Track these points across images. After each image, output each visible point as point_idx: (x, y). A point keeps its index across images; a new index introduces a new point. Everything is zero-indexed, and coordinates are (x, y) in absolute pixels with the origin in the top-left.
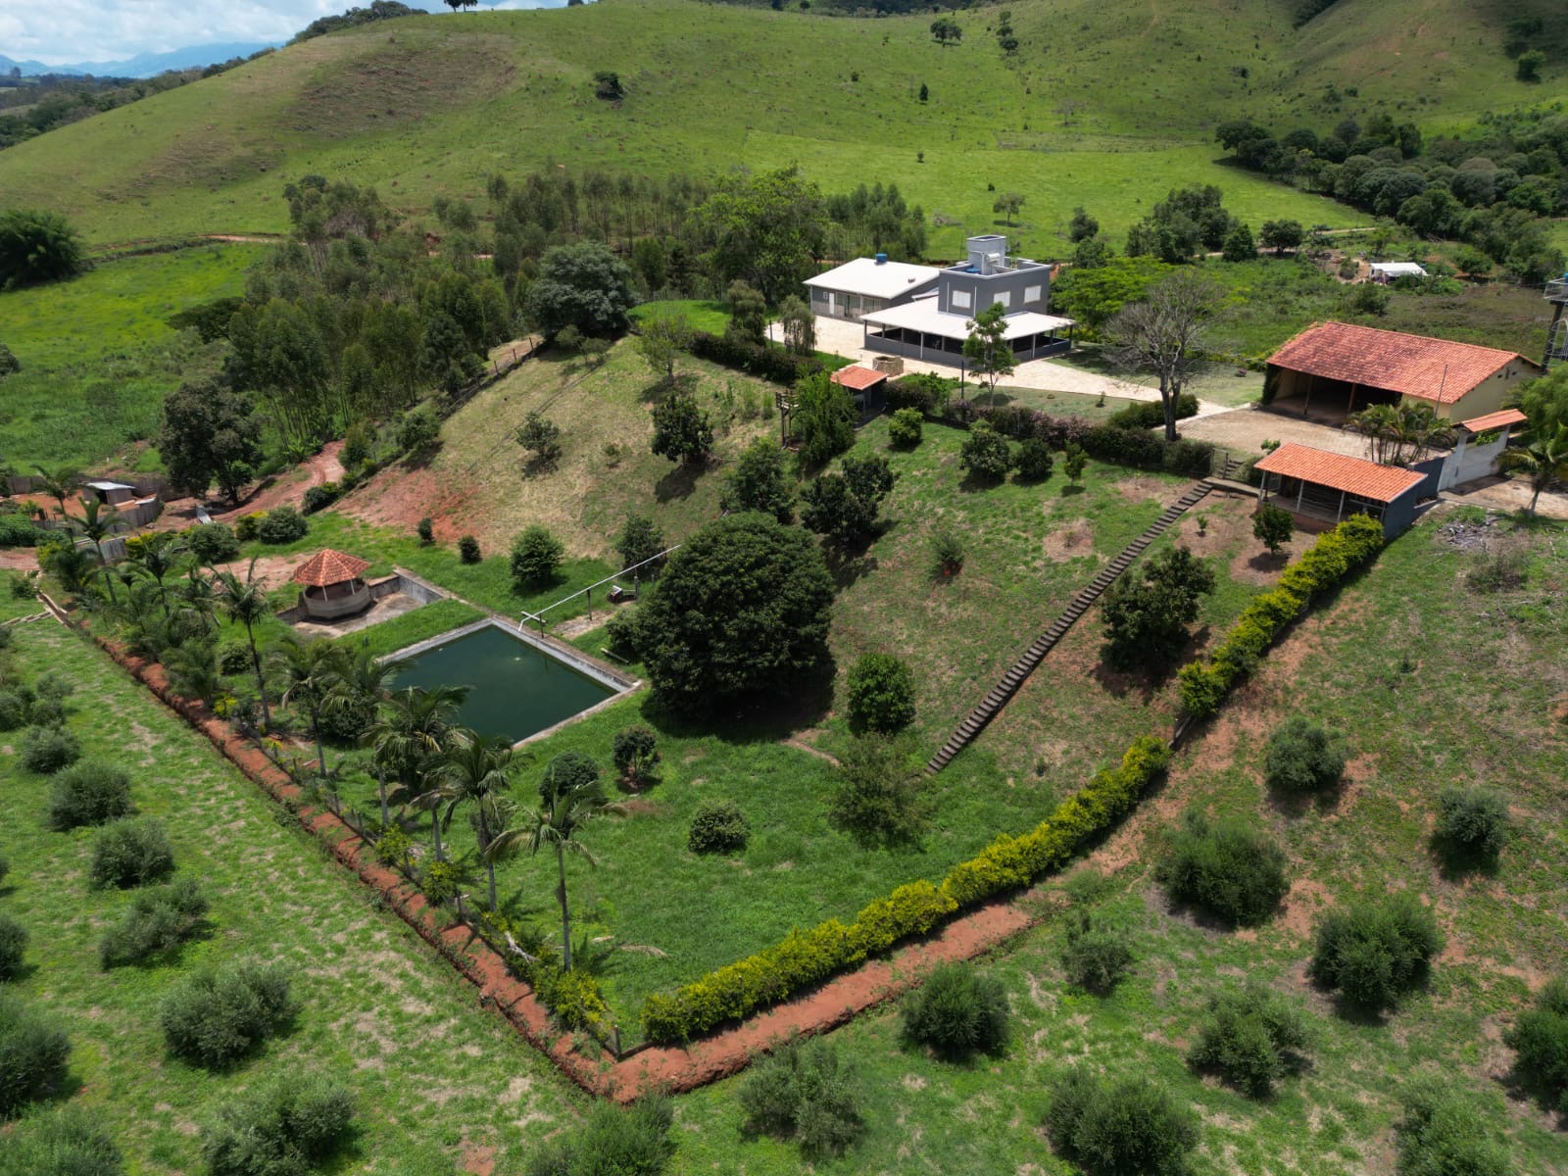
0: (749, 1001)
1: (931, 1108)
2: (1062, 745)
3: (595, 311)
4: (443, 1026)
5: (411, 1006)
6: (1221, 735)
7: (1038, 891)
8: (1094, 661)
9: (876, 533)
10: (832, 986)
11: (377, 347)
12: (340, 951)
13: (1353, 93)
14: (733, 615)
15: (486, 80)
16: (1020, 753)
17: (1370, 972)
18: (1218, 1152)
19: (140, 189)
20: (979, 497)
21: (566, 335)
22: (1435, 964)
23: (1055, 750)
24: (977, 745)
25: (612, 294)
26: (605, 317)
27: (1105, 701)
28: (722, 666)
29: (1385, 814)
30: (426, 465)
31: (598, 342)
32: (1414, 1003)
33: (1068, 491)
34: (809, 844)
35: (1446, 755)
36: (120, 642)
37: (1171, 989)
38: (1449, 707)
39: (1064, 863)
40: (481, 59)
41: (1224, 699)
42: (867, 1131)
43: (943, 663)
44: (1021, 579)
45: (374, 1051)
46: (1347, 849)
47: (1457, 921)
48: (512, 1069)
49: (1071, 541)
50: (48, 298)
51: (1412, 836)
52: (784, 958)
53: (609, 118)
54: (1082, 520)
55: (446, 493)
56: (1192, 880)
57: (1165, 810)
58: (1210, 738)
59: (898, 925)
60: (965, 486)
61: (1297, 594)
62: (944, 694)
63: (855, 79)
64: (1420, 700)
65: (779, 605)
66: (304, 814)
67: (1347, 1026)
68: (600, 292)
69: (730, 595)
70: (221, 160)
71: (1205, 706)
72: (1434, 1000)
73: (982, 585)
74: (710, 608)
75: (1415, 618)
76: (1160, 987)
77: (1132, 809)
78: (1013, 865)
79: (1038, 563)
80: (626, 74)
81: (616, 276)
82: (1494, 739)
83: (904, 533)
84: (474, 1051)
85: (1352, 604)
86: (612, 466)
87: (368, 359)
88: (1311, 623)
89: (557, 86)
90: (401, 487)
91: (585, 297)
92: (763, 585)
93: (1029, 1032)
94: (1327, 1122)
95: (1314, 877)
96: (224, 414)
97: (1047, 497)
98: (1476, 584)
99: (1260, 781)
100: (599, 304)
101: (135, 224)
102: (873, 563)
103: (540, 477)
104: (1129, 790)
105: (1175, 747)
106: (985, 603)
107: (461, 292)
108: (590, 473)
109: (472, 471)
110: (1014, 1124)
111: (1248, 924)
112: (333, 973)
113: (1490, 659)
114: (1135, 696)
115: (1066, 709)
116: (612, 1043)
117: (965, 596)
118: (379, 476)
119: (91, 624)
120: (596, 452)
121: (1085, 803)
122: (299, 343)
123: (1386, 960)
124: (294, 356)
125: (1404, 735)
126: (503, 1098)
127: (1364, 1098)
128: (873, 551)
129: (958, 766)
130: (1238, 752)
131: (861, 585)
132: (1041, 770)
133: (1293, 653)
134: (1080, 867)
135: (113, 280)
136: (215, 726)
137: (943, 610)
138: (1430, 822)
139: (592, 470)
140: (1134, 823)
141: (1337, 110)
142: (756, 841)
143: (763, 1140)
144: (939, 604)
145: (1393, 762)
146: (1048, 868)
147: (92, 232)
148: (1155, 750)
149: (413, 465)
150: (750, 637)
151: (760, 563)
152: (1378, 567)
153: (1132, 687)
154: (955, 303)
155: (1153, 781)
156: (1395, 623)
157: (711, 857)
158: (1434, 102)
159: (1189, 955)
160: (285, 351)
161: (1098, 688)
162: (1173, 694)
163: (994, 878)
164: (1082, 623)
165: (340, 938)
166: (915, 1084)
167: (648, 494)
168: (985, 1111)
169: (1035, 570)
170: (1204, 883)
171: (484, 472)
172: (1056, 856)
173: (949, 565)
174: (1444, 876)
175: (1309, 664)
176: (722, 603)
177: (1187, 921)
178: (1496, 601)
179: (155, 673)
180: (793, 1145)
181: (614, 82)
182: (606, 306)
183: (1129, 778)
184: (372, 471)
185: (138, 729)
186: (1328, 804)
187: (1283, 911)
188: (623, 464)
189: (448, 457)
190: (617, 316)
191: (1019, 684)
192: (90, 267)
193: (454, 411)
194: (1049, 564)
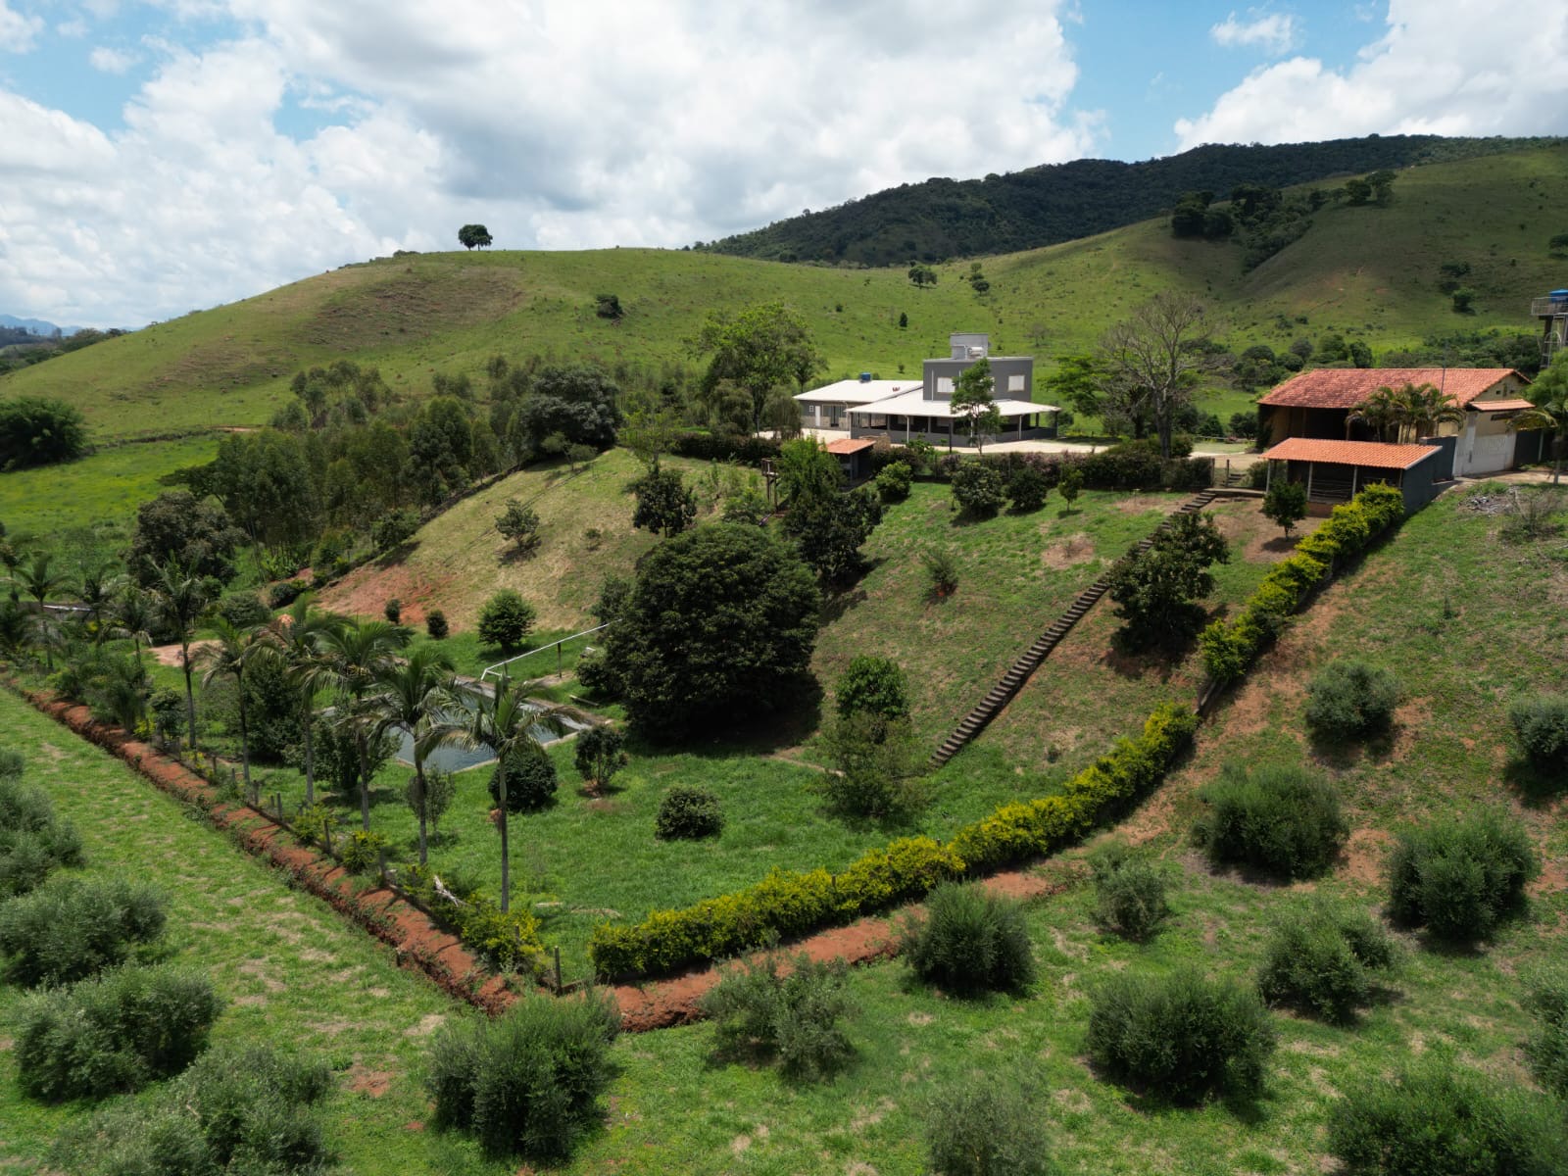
0: (718, 937)
1: (939, 1042)
2: (1076, 731)
3: (584, 421)
4: (347, 973)
5: (309, 955)
6: (1252, 698)
7: (1058, 861)
8: (1105, 648)
9: (864, 569)
10: (819, 938)
11: (363, 466)
12: (235, 912)
13: (1304, 321)
14: (711, 611)
15: (494, 304)
16: (1029, 743)
17: (1458, 885)
18: (1304, 1075)
19: (153, 391)
20: (973, 529)
21: (553, 441)
22: (1533, 890)
23: (1067, 737)
24: (981, 742)
25: (601, 407)
26: (593, 427)
27: (1121, 685)
28: (700, 669)
29: (1450, 755)
30: (400, 562)
31: (585, 449)
32: (1515, 935)
33: (1062, 515)
34: (792, 831)
35: (1508, 688)
36: (47, 692)
37: (1222, 938)
38: (1502, 643)
39: (1086, 832)
40: (490, 287)
41: (1251, 665)
42: (862, 1060)
43: (940, 673)
44: (1019, 589)
45: (259, 989)
46: (1409, 793)
47: (1551, 847)
48: (426, 1009)
49: (1071, 551)
50: (45, 479)
51: (1482, 771)
52: (763, 895)
53: (608, 331)
54: (1081, 534)
55: (419, 584)
56: (1235, 830)
57: (1194, 779)
58: (1239, 703)
59: (897, 876)
60: (958, 522)
61: (1319, 556)
62: (941, 700)
63: (839, 309)
64: (1469, 641)
65: (762, 604)
66: (218, 811)
67: (1437, 959)
68: (589, 404)
69: (708, 589)
70: (236, 366)
71: (1231, 667)
72: (1539, 930)
73: (979, 600)
74: (687, 604)
75: (1450, 574)
76: (1209, 936)
77: (1158, 780)
78: (1026, 825)
79: (1038, 573)
80: (624, 302)
81: (606, 391)
82: (1558, 665)
83: (894, 567)
84: (381, 993)
85: (1378, 567)
86: (592, 549)
87: (352, 475)
88: (1337, 589)
89: (561, 306)
90: (372, 583)
91: (573, 408)
92: (745, 580)
93: (1056, 977)
94: (1435, 1045)
95: (1376, 825)
96: (198, 526)
97: (1043, 522)
98: (1508, 536)
99: (1302, 739)
100: (588, 414)
101: (143, 419)
102: (863, 596)
103: (517, 564)
104: (1154, 756)
105: (1203, 712)
106: (982, 614)
107: (450, 414)
108: (569, 557)
109: (447, 563)
110: (1045, 1056)
111: (1306, 876)
112: (223, 928)
113: (1542, 595)
114: (1152, 677)
115: (1075, 696)
116: (551, 979)
117: (962, 610)
118: (351, 575)
119: (21, 682)
120: (577, 538)
121: (1105, 768)
122: (285, 467)
123: (1476, 870)
124: (279, 480)
125: (1457, 675)
126: (412, 1032)
127: (1474, 1022)
128: (861, 585)
129: (958, 761)
130: (1272, 714)
131: (849, 616)
132: (1053, 756)
133: (1321, 617)
134: (1104, 838)
135: (111, 463)
136: (134, 748)
137: (938, 625)
138: (1501, 755)
139: (572, 554)
140: (1161, 796)
141: (1289, 335)
142: (732, 829)
143: (732, 1068)
144: (934, 622)
145: (1447, 701)
146: (1066, 838)
147: (98, 424)
148: (1179, 714)
149: (387, 564)
150: (730, 630)
151: (742, 557)
152: (1405, 533)
153: (1147, 667)
154: (940, 389)
155: (1178, 749)
156: (1429, 578)
157: (679, 843)
158: (1380, 328)
159: (1240, 909)
160: (271, 475)
161: (1111, 673)
162: (1194, 667)
163: (1006, 836)
164: (1088, 618)
165: (237, 902)
166: (919, 1020)
167: (628, 571)
168: (1006, 1043)
169: (1034, 579)
170: (1250, 826)
171: (460, 563)
172: (1075, 822)
173: (943, 585)
174: (1526, 804)
175: (1341, 624)
176: (701, 598)
177: (1233, 879)
178: (1537, 548)
179: (80, 715)
180: (771, 1071)
181: (615, 304)
182: (594, 416)
183: (1152, 742)
184: (345, 570)
185: (47, 747)
186: (1381, 752)
187: (1345, 861)
188: (604, 547)
189: (424, 554)
190: (604, 428)
191: (1023, 679)
192: (93, 451)
193: (434, 516)
194: (1049, 572)
